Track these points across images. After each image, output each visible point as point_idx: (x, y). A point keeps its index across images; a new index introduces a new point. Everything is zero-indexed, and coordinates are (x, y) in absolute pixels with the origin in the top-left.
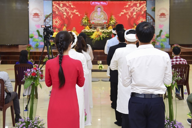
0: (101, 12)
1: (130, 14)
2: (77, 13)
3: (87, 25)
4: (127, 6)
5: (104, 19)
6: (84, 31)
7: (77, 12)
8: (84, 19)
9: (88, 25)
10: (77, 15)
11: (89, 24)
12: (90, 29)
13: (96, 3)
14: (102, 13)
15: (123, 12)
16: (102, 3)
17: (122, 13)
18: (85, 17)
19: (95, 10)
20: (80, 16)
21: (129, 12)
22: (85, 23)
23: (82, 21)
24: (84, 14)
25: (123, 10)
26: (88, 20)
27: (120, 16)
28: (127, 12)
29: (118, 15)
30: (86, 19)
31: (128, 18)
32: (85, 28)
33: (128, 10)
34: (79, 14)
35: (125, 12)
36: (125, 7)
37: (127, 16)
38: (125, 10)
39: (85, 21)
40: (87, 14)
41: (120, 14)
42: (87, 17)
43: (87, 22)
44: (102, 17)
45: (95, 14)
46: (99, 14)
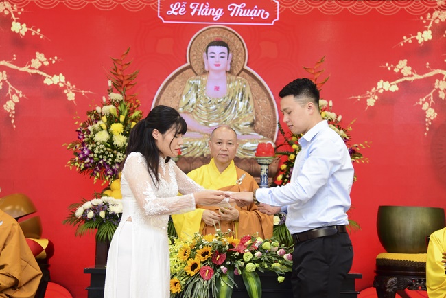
0: (230, 72)
1: (442, 95)
2: (58, 79)
4: (426, 36)
5: (252, 125)
6: (95, 209)
7: (52, 70)
8: (103, 123)
10: (57, 91)
14: (239, 83)
15: (391, 77)
16: (238, 10)
17: (384, 86)
18: (110, 102)
19: (186, 62)
20: (74, 98)
21: (437, 80)
22: (109, 145)
23: (84, 131)
24: (107, 83)
25: (392, 66)
26: (130, 129)
27: (368, 104)
28: (421, 80)
29: (359, 97)
30: (120, 122)
31: (430, 123)
32: (110, 189)
33: (427, 67)
34: (69, 84)
35: (406, 81)
36: (407, 42)
37: (425, 107)
38: (408, 65)
39: (111, 135)
40: (125, 83)
41: (369, 94)
42: (125, 106)
43: (126, 141)
44: (240, 113)
45: (188, 87)
46: (220, 89)
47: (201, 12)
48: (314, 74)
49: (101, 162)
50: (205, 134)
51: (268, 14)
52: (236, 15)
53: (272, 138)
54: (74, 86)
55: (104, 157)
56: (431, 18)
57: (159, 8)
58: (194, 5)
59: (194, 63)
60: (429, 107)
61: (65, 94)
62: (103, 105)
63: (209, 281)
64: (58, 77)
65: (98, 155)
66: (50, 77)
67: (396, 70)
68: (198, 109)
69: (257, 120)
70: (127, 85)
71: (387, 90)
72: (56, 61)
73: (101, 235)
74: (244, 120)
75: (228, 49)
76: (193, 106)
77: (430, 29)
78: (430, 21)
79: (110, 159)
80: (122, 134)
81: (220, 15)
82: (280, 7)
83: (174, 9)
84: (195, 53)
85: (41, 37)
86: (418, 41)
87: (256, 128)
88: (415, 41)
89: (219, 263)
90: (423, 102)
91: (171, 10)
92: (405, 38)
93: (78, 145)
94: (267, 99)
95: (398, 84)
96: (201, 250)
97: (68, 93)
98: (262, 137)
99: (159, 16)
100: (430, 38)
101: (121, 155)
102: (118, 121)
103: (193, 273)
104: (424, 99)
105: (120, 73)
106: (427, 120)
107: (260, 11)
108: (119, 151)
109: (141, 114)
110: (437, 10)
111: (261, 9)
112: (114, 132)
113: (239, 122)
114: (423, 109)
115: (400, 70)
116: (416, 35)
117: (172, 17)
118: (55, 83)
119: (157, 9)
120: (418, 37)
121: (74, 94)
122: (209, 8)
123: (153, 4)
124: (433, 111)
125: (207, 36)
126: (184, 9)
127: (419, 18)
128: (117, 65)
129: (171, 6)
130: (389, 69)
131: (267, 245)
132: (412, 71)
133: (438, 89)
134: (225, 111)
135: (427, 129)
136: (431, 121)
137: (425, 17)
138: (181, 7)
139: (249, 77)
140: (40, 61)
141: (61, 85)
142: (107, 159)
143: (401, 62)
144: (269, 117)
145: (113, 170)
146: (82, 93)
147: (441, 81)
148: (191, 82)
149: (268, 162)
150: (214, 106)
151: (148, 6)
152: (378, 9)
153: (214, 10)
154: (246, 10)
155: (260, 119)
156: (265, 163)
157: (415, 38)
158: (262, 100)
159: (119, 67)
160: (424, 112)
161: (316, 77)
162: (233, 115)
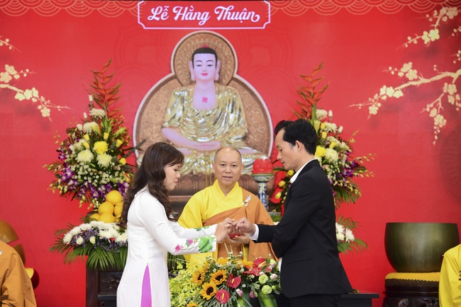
1: (451, 100)
2: (31, 94)
3: (112, 186)
5: (245, 138)
6: (84, 234)
7: (23, 84)
8: (85, 142)
9: (119, 187)
10: (30, 107)
11: (125, 179)
13: (185, 13)
14: (229, 93)
15: (395, 82)
16: (226, 12)
17: (388, 92)
18: (91, 119)
19: (171, 72)
20: (49, 115)
21: (446, 84)
22: (94, 166)
23: (65, 151)
24: (88, 98)
25: (396, 69)
26: (115, 147)
27: (370, 112)
28: (428, 84)
29: (360, 105)
30: (103, 140)
31: (439, 131)
32: (97, 212)
33: (435, 69)
34: (43, 99)
35: (411, 86)
36: (412, 42)
37: (433, 113)
38: (413, 68)
39: (95, 154)
40: (107, 98)
41: (371, 102)
42: (108, 122)
43: (112, 161)
44: (231, 126)
45: (173, 99)
46: (208, 100)
47: (185, 17)
48: (311, 82)
49: (86, 184)
50: (193, 150)
51: (258, 16)
52: (224, 19)
53: (266, 153)
54: (49, 101)
55: (89, 178)
56: (438, 15)
57: (139, 13)
58: (178, 9)
59: (179, 73)
60: (437, 114)
61: (39, 110)
62: (84, 122)
63: (226, 305)
64: (31, 91)
65: (82, 176)
66: (22, 91)
67: (401, 74)
68: (185, 123)
69: (249, 133)
70: (109, 100)
71: (390, 96)
72: (28, 74)
73: (92, 262)
74: (235, 133)
75: (216, 57)
76: (179, 120)
77: (437, 28)
78: (437, 19)
79: (96, 181)
80: (107, 153)
81: (206, 19)
82: (271, 9)
83: (155, 14)
84: (180, 62)
85: (10, 48)
86: (424, 41)
87: (249, 142)
88: (421, 41)
89: (235, 286)
90: (431, 109)
91: (153, 15)
92: (409, 38)
93: (60, 167)
94: (260, 110)
95: (402, 90)
96: (215, 273)
97: (43, 108)
98: (255, 151)
99: (139, 22)
100: (437, 37)
101: (107, 175)
102: (101, 139)
103: (209, 297)
104: (432, 105)
105: (101, 87)
106: (435, 128)
107: (250, 13)
108: (105, 171)
109: (126, 130)
110: (445, 6)
111: (251, 11)
112: (98, 152)
113: (230, 136)
114: (431, 115)
115: (405, 73)
116: (422, 34)
117: (154, 23)
118: (28, 98)
119: (137, 14)
120: (423, 37)
121: (49, 110)
122: (194, 12)
123: (132, 8)
124: (442, 117)
125: (193, 43)
126: (167, 13)
127: (425, 16)
128: (98, 78)
129: (153, 10)
130: (393, 73)
132: (418, 74)
133: (447, 94)
134: (214, 124)
135: (436, 138)
136: (440, 129)
137: (431, 15)
138: (163, 12)
139: (239, 87)
140: (10, 75)
141: (34, 100)
142: (93, 180)
143: (405, 65)
144: (262, 130)
145: (99, 192)
146: (57, 109)
147: (450, 85)
148: (176, 93)
149: (266, 180)
150: (203, 120)
151: (127, 12)
152: (380, 7)
153: (200, 13)
154: (234, 13)
155: (253, 133)
156: (262, 180)
157: (421, 39)
158: (255, 111)
159: (100, 81)
160: (432, 120)
161: (314, 85)
162: (223, 129)
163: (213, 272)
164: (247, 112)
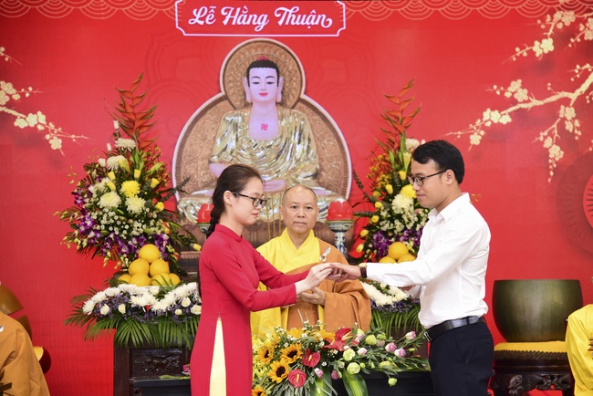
0: (281, 104)
1: (569, 127)
2: (36, 120)
3: (146, 239)
4: (545, 46)
5: (316, 176)
6: (111, 301)
7: (25, 107)
8: (109, 180)
9: (156, 240)
10: (35, 137)
11: (164, 229)
12: (175, 279)
14: (295, 118)
15: (501, 104)
16: (289, 15)
17: (493, 116)
18: (118, 152)
19: (220, 91)
20: (60, 147)
21: (562, 107)
22: (122, 212)
24: (113, 124)
25: (502, 88)
26: (149, 188)
27: (472, 142)
28: (540, 106)
29: (459, 133)
30: (134, 179)
31: (555, 166)
32: (127, 272)
33: (549, 89)
34: (52, 126)
35: (521, 110)
36: (521, 55)
37: (548, 143)
38: (523, 87)
39: (123, 197)
40: (138, 124)
41: (473, 129)
42: (140, 156)
43: (146, 206)
44: (298, 161)
45: (223, 126)
46: (269, 128)
47: (237, 20)
48: (399, 104)
49: (112, 236)
51: (330, 21)
52: (287, 23)
53: (344, 194)
55: (116, 229)
56: (551, 21)
57: (177, 15)
58: (227, 11)
59: (231, 92)
60: (553, 144)
61: (48, 141)
62: (107, 155)
63: (301, 389)
64: (35, 116)
65: (107, 226)
66: (24, 116)
67: (508, 95)
68: (239, 157)
69: (322, 169)
70: (141, 127)
71: (496, 122)
72: (31, 93)
73: (122, 337)
74: (303, 169)
75: (278, 72)
76: (232, 153)
77: (551, 36)
78: (550, 26)
79: (125, 232)
80: (139, 196)
81: (264, 23)
82: (346, 11)
83: (198, 16)
84: (231, 78)
85: (7, 59)
86: (535, 53)
88: (531, 53)
89: (313, 365)
90: (545, 138)
91: (195, 17)
92: (517, 49)
93: (76, 214)
94: (335, 140)
95: (510, 114)
96: (287, 349)
97: (52, 138)
98: (329, 192)
99: (177, 27)
100: (552, 48)
101: (140, 225)
102: (131, 177)
103: (279, 380)
104: (546, 133)
105: (130, 110)
106: (550, 161)
107: (319, 17)
108: (137, 219)
109: (163, 166)
110: (560, 10)
111: (321, 14)
112: (127, 194)
113: (297, 173)
114: (545, 146)
115: (513, 93)
116: (533, 45)
117: (197, 28)
118: (32, 125)
119: (174, 17)
120: (535, 49)
121: (60, 141)
122: (248, 14)
123: (169, 9)
124: (558, 148)
125: (247, 53)
126: (213, 16)
127: (536, 22)
128: (125, 99)
129: (195, 11)
130: (498, 93)
131: (371, 339)
132: (529, 95)
133: (564, 119)
134: (277, 158)
135: (552, 173)
136: (557, 162)
137: (543, 21)
138: (208, 14)
139: (309, 111)
140: (7, 94)
141: (40, 128)
142: (121, 231)
143: (513, 83)
144: (338, 165)
145: (130, 247)
146: (71, 139)
147: (567, 108)
148: (227, 118)
149: (345, 228)
150: (262, 152)
151: (161, 13)
152: (481, 10)
153: (255, 16)
154: (299, 16)
155: (325, 168)
156: (340, 229)
157: (532, 50)
158: (328, 141)
159: (129, 102)
160: (547, 151)
161: (402, 107)
162: (288, 164)
163: (284, 348)
164: (318, 142)
